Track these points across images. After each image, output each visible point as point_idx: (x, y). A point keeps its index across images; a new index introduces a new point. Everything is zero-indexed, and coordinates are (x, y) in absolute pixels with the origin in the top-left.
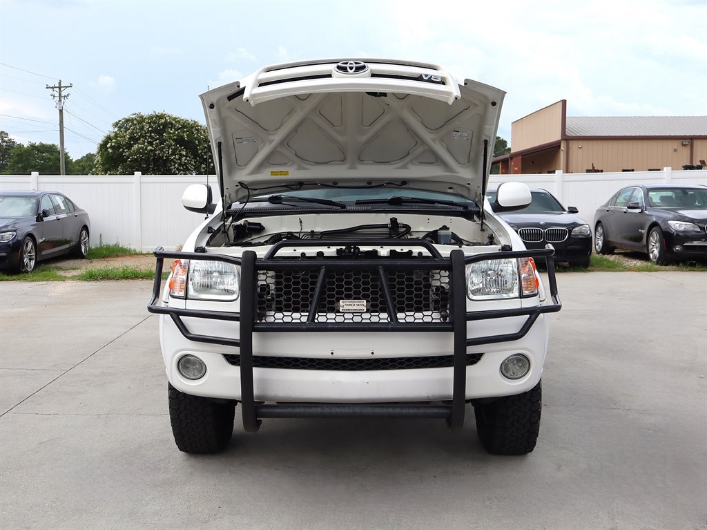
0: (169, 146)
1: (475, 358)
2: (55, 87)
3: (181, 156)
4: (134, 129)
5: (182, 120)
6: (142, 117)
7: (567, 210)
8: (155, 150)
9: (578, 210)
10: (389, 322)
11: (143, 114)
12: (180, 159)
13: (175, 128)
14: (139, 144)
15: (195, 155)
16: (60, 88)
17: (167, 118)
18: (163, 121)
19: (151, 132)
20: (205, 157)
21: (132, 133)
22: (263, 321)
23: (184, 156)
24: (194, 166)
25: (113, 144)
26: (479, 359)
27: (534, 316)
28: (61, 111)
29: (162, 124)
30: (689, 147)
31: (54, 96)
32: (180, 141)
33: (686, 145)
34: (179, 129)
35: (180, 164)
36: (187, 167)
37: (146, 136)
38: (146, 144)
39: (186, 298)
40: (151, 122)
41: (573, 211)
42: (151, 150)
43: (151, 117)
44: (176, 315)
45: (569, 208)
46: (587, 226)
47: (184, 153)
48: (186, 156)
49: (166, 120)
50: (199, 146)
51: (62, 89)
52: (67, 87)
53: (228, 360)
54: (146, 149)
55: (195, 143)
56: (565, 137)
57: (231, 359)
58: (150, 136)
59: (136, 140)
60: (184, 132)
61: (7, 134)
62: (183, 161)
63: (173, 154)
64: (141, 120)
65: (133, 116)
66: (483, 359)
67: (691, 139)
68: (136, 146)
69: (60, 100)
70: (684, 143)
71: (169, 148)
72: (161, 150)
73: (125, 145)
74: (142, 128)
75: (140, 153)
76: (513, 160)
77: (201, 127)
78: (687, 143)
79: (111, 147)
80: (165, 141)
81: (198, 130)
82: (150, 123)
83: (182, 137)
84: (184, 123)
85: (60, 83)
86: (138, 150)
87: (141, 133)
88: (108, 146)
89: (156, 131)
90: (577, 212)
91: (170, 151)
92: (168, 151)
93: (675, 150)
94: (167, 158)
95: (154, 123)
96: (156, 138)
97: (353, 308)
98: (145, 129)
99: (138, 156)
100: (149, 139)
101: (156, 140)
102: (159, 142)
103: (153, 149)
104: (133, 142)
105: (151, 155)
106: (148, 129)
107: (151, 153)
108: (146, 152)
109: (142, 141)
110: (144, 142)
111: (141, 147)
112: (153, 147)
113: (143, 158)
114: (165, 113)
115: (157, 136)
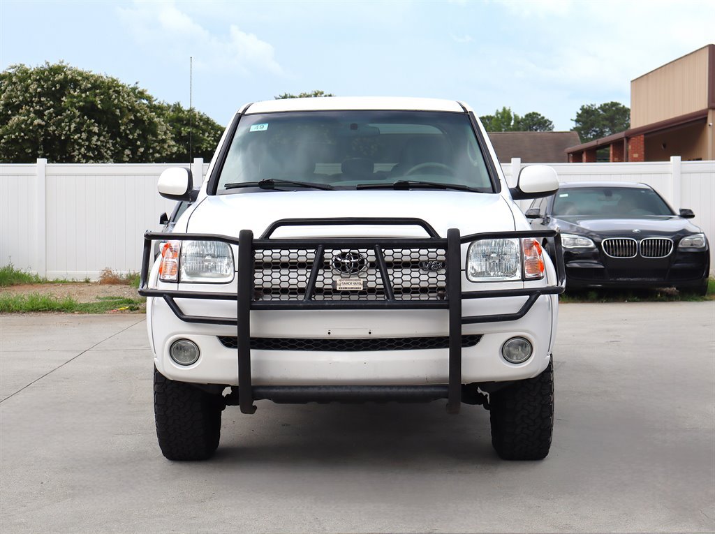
0: (71, 118)
1: (474, 340)
3: (91, 134)
4: (12, 90)
5: (92, 76)
6: (26, 71)
7: (678, 213)
8: (48, 125)
9: (695, 213)
10: (386, 300)
11: (28, 67)
12: (89, 139)
13: (80, 89)
14: (20, 114)
15: (115, 133)
17: (68, 72)
18: (61, 77)
19: (40, 95)
20: (131, 137)
21: (10, 97)
22: (261, 299)
23: (95, 134)
24: (111, 151)
26: (478, 341)
27: (533, 297)
29: (59, 82)
32: (89, 110)
34: (89, 89)
35: (89, 148)
36: (100, 153)
37: (32, 102)
38: (32, 115)
39: (178, 281)
40: (41, 78)
41: (687, 214)
42: (39, 125)
43: (41, 72)
44: (170, 297)
45: (681, 211)
46: (702, 235)
47: (96, 129)
48: (99, 135)
49: (66, 76)
50: (121, 118)
53: (223, 342)
54: (32, 122)
55: (114, 114)
56: (714, 105)
57: (227, 341)
58: (39, 102)
59: (16, 109)
60: (96, 95)
62: (93, 142)
63: (78, 130)
64: (24, 75)
65: (11, 71)
66: (483, 340)
68: (15, 119)
71: (70, 121)
72: (58, 124)
74: (27, 88)
75: (21, 130)
76: (631, 141)
77: (123, 87)
80: (64, 110)
81: (118, 92)
82: (39, 81)
83: (93, 104)
84: (96, 81)
86: (18, 125)
87: (25, 97)
89: (48, 93)
90: (693, 216)
91: (73, 125)
92: (69, 126)
94: (68, 137)
95: (46, 81)
96: (49, 105)
97: (351, 286)
98: (31, 90)
99: (17, 134)
100: (38, 107)
101: (49, 108)
102: (54, 112)
103: (44, 123)
104: (10, 112)
105: (40, 133)
106: (36, 89)
107: (40, 130)
108: (31, 128)
109: (26, 109)
110: (29, 112)
111: (24, 120)
112: (43, 120)
113: (26, 137)
114: (64, 64)
115: (51, 102)
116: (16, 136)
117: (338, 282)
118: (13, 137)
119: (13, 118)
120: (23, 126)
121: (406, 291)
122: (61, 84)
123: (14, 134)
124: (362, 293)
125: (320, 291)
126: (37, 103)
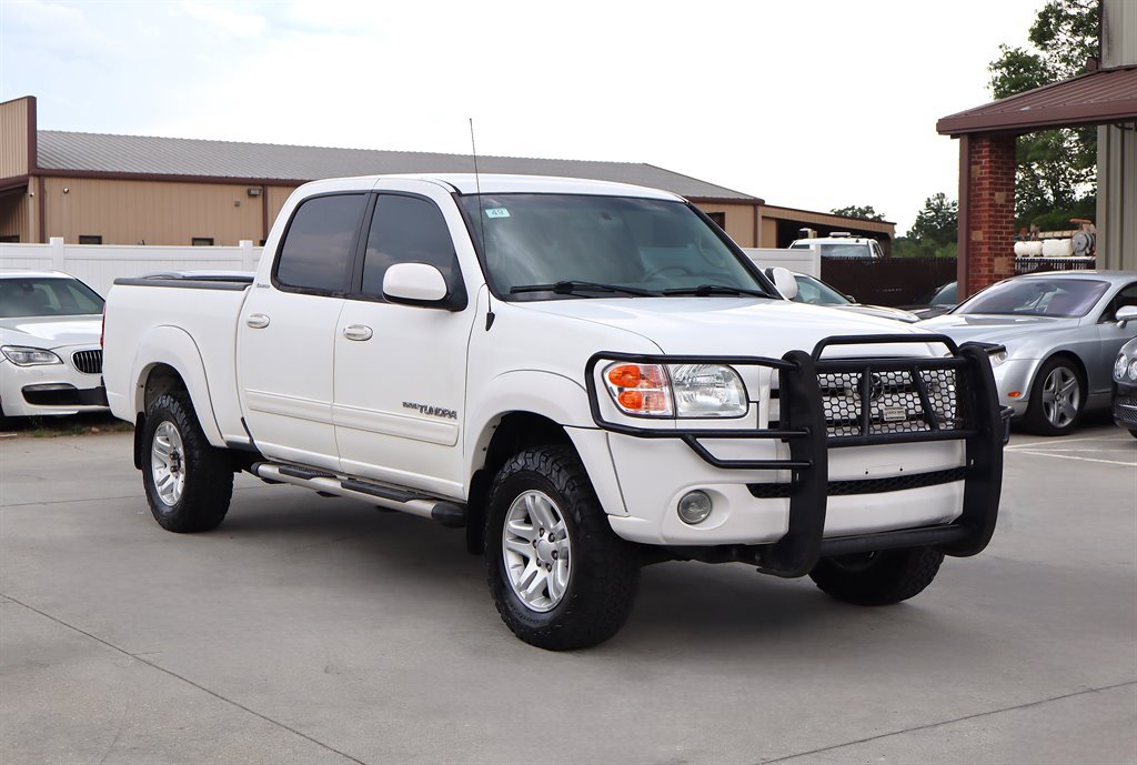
30: (260, 200)
33: (255, 196)
39: (675, 417)
44: (693, 437)
53: (752, 492)
56: (35, 171)
57: (756, 490)
67: (263, 185)
70: (253, 192)
78: (257, 192)
93: (237, 205)
97: (895, 416)
117: (885, 412)
125: (874, 421)
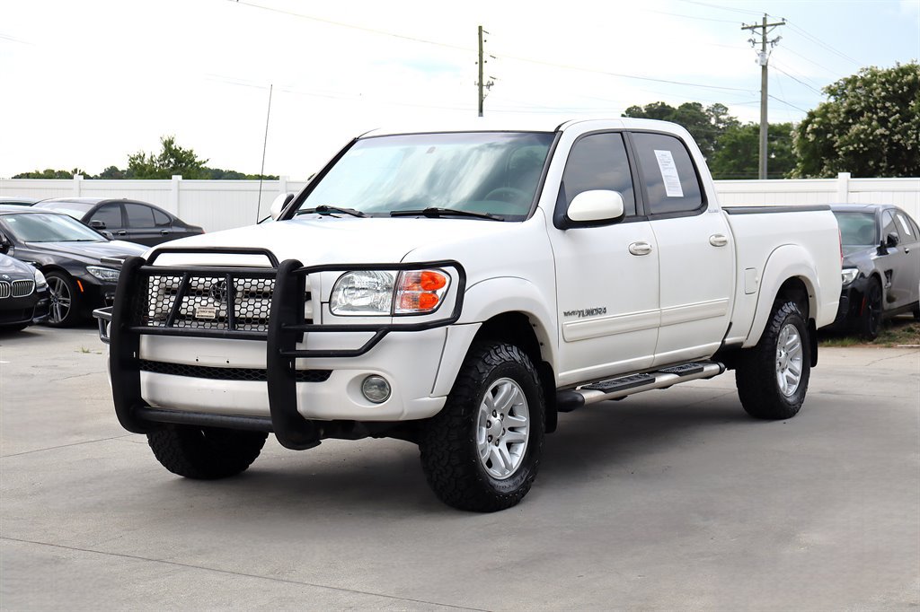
2: (756, 27)
8: (892, 134)
14: (861, 123)
16: (764, 28)
18: (910, 78)
19: (885, 99)
21: (852, 104)
25: (816, 126)
26: (328, 376)
28: (765, 68)
29: (908, 84)
31: (754, 43)
37: (876, 108)
38: (874, 123)
40: (887, 81)
42: (882, 135)
51: (768, 29)
52: (776, 25)
54: (873, 132)
58: (884, 108)
59: (857, 117)
61: (726, 109)
68: (855, 128)
69: (764, 49)
72: (904, 132)
73: (836, 126)
75: (860, 140)
79: (814, 131)
80: (913, 116)
82: (883, 84)
85: (765, 19)
86: (857, 135)
88: (809, 129)
89: (893, 97)
95: (892, 83)
96: (894, 110)
97: (206, 314)
98: (875, 95)
99: (856, 146)
100: (881, 114)
101: (895, 114)
102: (900, 119)
103: (888, 133)
104: (851, 121)
105: (883, 144)
106: (880, 94)
107: (883, 140)
108: (871, 138)
109: (868, 117)
110: (871, 119)
111: (864, 129)
112: (887, 128)
113: (866, 149)
114: (917, 64)
115: (897, 108)
116: (855, 148)
117: (197, 310)
118: (851, 148)
119: (853, 127)
120: (862, 136)
121: (249, 321)
122: (909, 86)
123: (852, 145)
124: (214, 321)
125: (183, 318)
126: (881, 109)
